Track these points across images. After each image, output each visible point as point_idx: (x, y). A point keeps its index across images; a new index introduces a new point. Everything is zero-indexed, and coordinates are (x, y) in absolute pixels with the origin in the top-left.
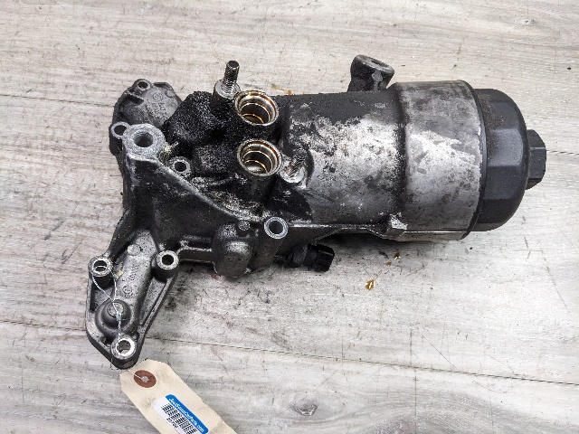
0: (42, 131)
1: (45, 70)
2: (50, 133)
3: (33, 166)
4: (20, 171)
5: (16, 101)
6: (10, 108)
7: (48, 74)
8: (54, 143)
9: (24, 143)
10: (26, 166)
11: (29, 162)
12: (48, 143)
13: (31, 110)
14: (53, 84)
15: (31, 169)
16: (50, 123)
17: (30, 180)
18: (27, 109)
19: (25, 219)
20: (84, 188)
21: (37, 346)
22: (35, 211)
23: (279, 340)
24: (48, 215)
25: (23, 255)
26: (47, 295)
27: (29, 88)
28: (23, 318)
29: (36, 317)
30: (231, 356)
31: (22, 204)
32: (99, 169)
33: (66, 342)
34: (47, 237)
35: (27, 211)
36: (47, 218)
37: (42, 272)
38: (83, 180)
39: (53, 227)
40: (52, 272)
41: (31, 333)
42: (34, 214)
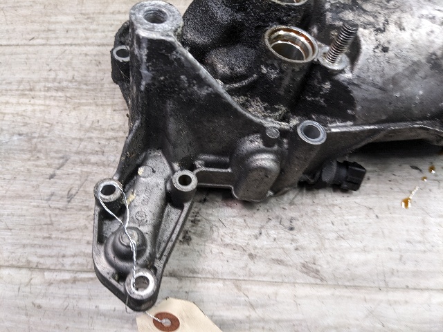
0: (45, 74)
1: (47, 19)
2: (52, 75)
3: (36, 107)
4: (24, 114)
5: (20, 49)
6: (14, 57)
7: (49, 22)
8: (56, 84)
9: (28, 88)
10: (30, 108)
11: (33, 105)
12: (50, 85)
13: (34, 56)
14: (54, 31)
15: (34, 111)
16: (53, 66)
17: (33, 121)
18: (30, 56)
19: (29, 160)
20: (88, 125)
21: (43, 291)
22: (39, 151)
23: (311, 270)
24: (53, 154)
25: (27, 197)
26: (53, 236)
27: (31, 37)
28: (29, 262)
29: (42, 261)
30: (257, 291)
31: (26, 146)
32: (102, 105)
33: (74, 286)
34: (52, 177)
35: (31, 151)
36: (52, 158)
37: (47, 212)
38: (86, 117)
39: (58, 166)
40: (57, 212)
41: (37, 278)
42: (38, 155)
